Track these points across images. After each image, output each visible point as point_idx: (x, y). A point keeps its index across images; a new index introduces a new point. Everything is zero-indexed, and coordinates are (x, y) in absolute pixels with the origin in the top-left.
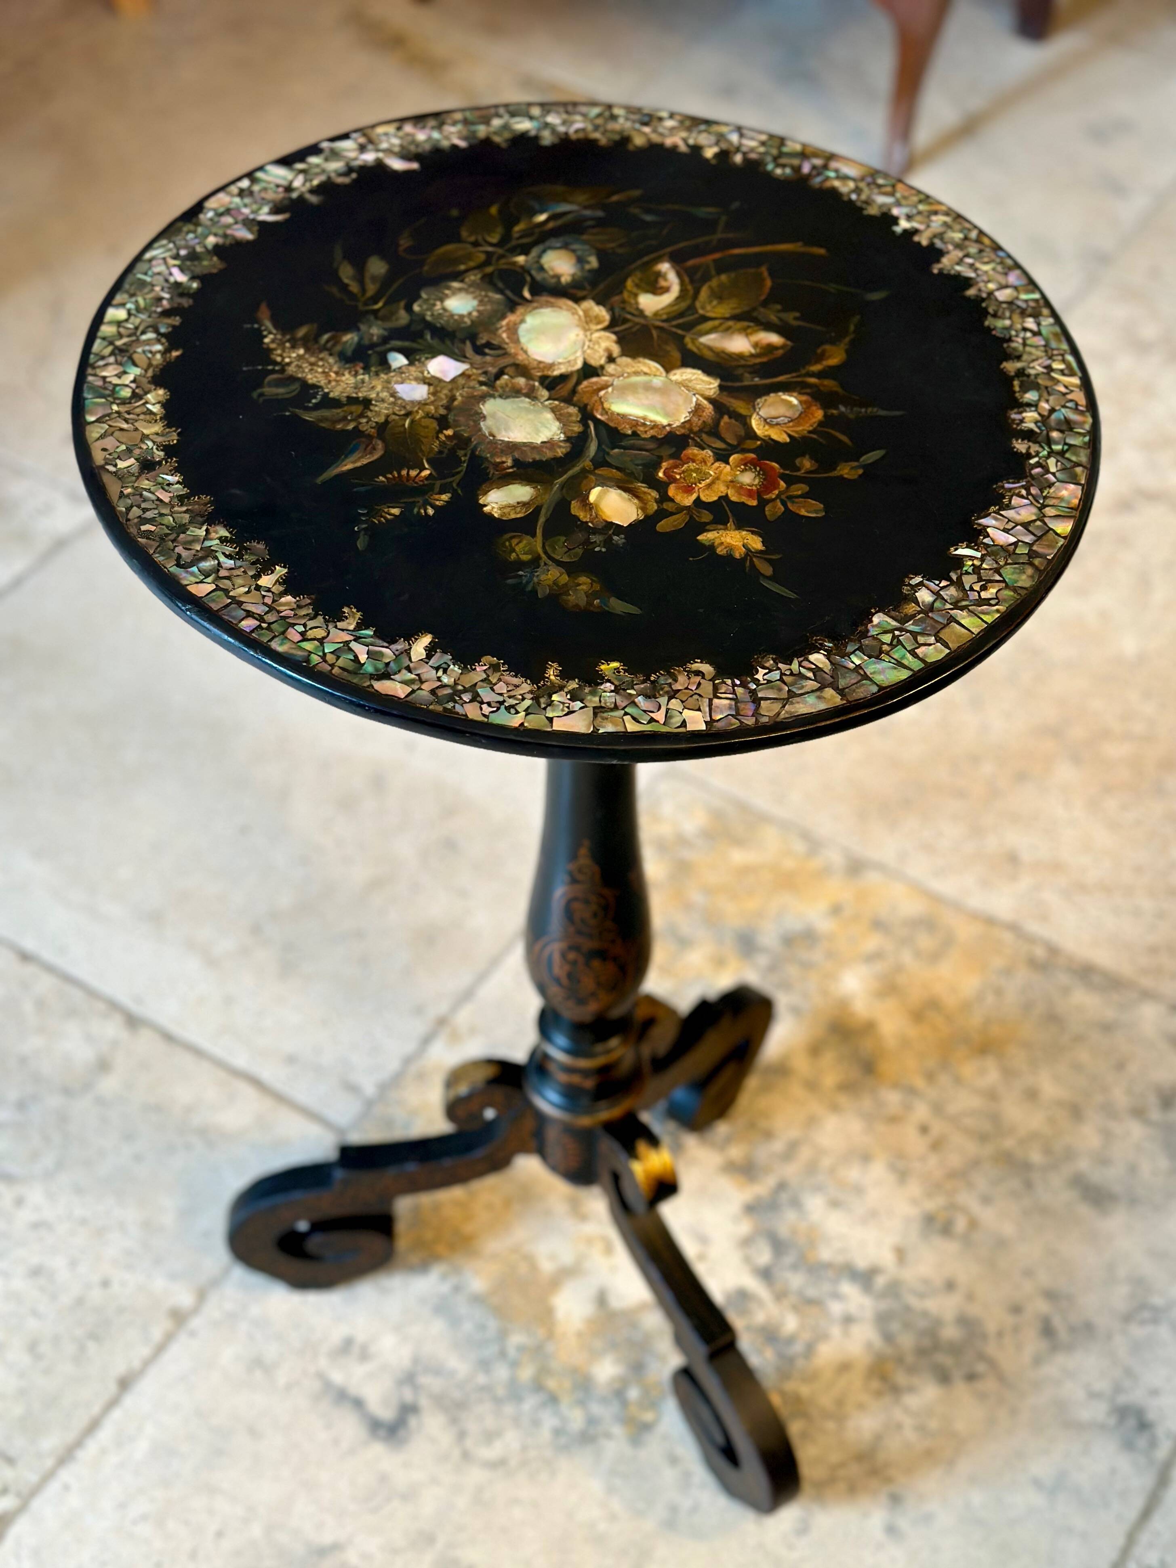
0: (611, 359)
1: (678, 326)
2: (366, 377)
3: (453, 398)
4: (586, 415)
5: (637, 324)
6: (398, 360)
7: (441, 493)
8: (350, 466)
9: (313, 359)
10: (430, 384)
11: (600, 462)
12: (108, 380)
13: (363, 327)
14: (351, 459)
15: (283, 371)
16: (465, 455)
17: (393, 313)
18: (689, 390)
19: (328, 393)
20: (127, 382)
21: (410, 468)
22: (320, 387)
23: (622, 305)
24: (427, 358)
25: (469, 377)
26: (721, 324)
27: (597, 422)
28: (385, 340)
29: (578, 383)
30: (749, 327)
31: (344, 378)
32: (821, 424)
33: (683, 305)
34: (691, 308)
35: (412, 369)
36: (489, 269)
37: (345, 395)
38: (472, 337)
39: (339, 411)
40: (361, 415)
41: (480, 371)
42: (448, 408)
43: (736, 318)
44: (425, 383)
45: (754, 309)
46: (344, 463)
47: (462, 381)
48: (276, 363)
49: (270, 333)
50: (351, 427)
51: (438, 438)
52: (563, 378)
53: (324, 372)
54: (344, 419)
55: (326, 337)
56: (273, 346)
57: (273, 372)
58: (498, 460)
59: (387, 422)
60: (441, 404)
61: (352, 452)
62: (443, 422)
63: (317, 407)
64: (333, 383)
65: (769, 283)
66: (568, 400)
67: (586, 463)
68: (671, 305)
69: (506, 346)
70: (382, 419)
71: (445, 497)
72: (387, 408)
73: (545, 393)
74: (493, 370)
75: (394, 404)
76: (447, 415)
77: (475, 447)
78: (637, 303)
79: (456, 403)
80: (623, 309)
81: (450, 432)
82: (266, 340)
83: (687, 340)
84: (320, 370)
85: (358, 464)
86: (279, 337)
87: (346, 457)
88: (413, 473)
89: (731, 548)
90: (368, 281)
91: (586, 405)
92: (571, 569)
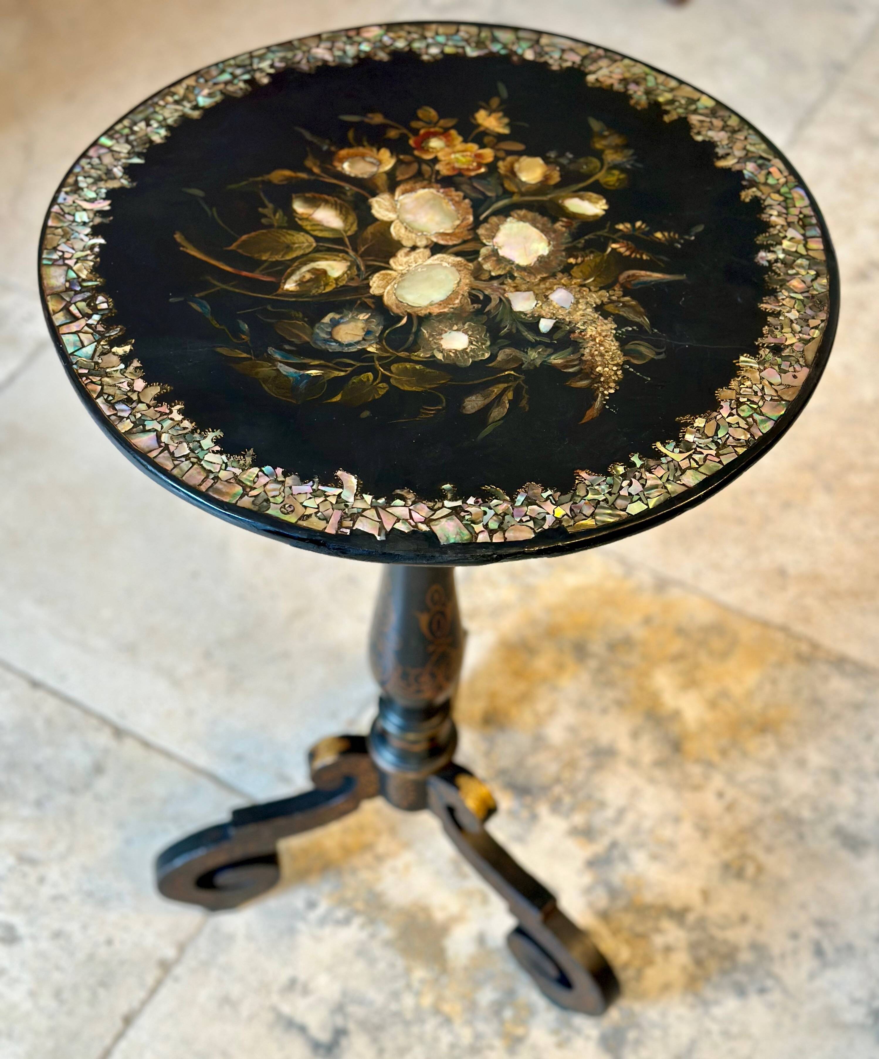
0: (414, 248)
1: (343, 244)
2: (579, 325)
3: (543, 280)
4: (477, 223)
5: (364, 260)
6: (545, 325)
7: (620, 230)
8: (657, 276)
9: (598, 359)
10: (546, 297)
11: (507, 193)
12: (746, 427)
13: (538, 362)
14: (650, 279)
15: (625, 362)
16: (580, 242)
17: (507, 361)
18: (396, 205)
19: (615, 329)
20: (736, 416)
21: (620, 254)
22: (615, 336)
23: (356, 277)
24: (526, 315)
25: (514, 287)
26: (314, 230)
27: (476, 217)
28: (534, 345)
29: (454, 246)
30: (300, 219)
31: (594, 333)
32: (350, 146)
33: (317, 255)
34: (316, 250)
35: (544, 313)
36: (402, 354)
37: (606, 321)
38: (478, 313)
39: (621, 313)
40: (612, 302)
41: (504, 287)
42: (554, 275)
43: (300, 229)
44: (548, 299)
45: (281, 227)
46: (656, 279)
47: (524, 287)
48: (625, 371)
49: (604, 395)
50: (627, 298)
51: (583, 262)
52: (457, 254)
53: (601, 345)
54: (625, 305)
55: (571, 370)
56: (612, 385)
57: (632, 365)
58: (564, 229)
59: (601, 289)
60: (555, 281)
61: (645, 283)
62: (567, 269)
63: (632, 323)
64: (604, 334)
65: (244, 237)
66: (477, 239)
67: (516, 198)
68: (327, 259)
69: (466, 294)
70: (603, 292)
71: (621, 227)
72: (591, 297)
73: (483, 251)
74: (495, 283)
75: (583, 297)
76: (559, 271)
77: (567, 243)
78: (345, 273)
79: (545, 275)
80: (358, 275)
81: (572, 260)
82: (612, 391)
83: (349, 233)
84: (602, 348)
85: (648, 273)
86: (601, 389)
87: (651, 281)
88: (622, 250)
89: (499, 119)
90: (493, 397)
91: (469, 230)
92: (599, 155)
